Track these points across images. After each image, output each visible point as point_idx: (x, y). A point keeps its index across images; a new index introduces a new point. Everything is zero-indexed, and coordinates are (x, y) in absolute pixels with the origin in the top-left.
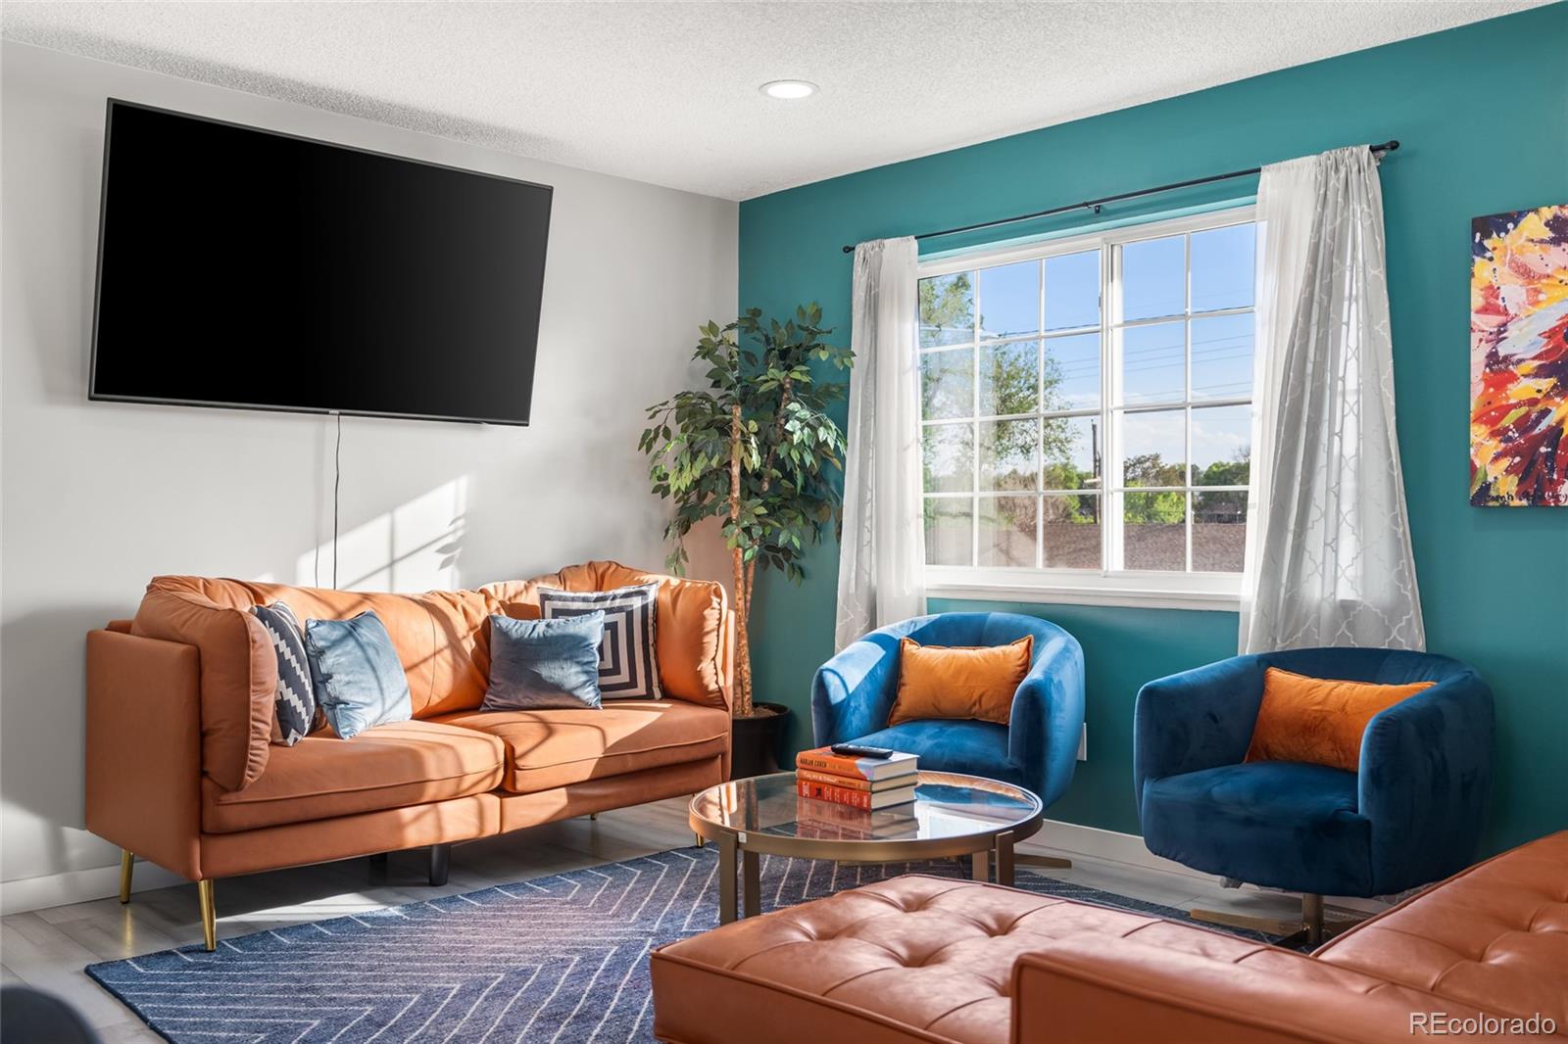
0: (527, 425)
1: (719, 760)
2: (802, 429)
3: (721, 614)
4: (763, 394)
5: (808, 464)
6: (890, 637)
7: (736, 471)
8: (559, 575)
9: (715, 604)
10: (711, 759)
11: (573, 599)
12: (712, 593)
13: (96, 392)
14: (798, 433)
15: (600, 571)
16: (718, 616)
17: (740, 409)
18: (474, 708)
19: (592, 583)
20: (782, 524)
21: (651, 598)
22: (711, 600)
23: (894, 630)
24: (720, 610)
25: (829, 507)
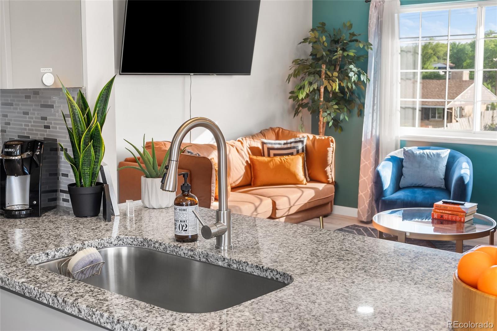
0: (250, 75)
1: (330, 204)
2: (354, 75)
3: (333, 149)
4: (334, 59)
5: (354, 88)
6: (396, 157)
7: (322, 90)
8: (261, 132)
9: (331, 146)
10: (328, 203)
11: (275, 144)
12: (330, 141)
13: (122, 72)
14: (353, 77)
15: (276, 131)
16: (332, 150)
17: (325, 66)
18: (249, 185)
19: (274, 137)
20: (340, 111)
21: (305, 144)
22: (330, 144)
23: (396, 154)
24: (333, 147)
25: (354, 103)
